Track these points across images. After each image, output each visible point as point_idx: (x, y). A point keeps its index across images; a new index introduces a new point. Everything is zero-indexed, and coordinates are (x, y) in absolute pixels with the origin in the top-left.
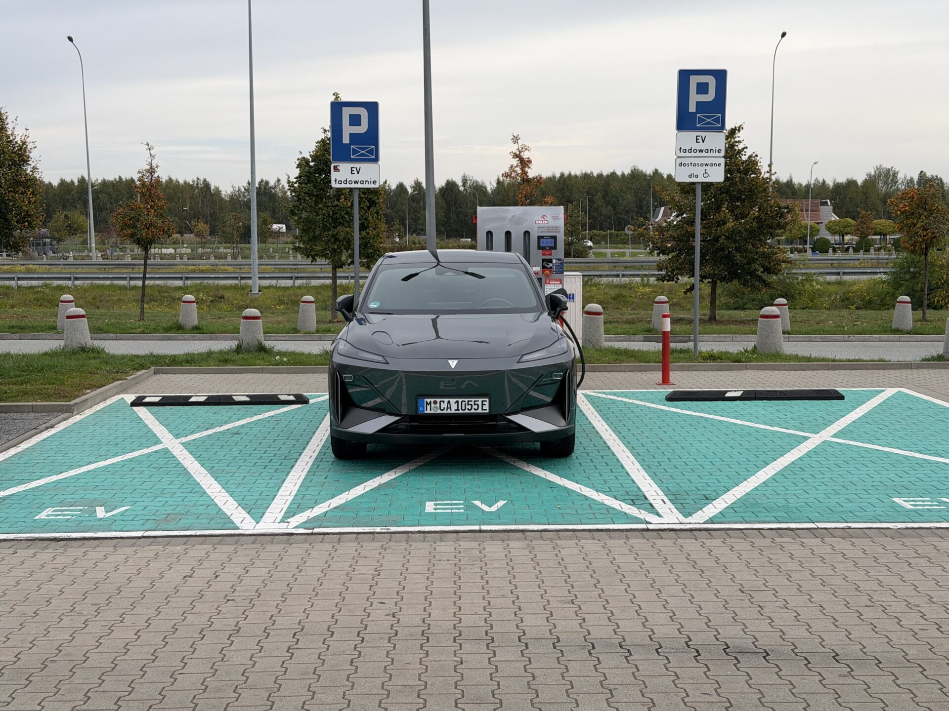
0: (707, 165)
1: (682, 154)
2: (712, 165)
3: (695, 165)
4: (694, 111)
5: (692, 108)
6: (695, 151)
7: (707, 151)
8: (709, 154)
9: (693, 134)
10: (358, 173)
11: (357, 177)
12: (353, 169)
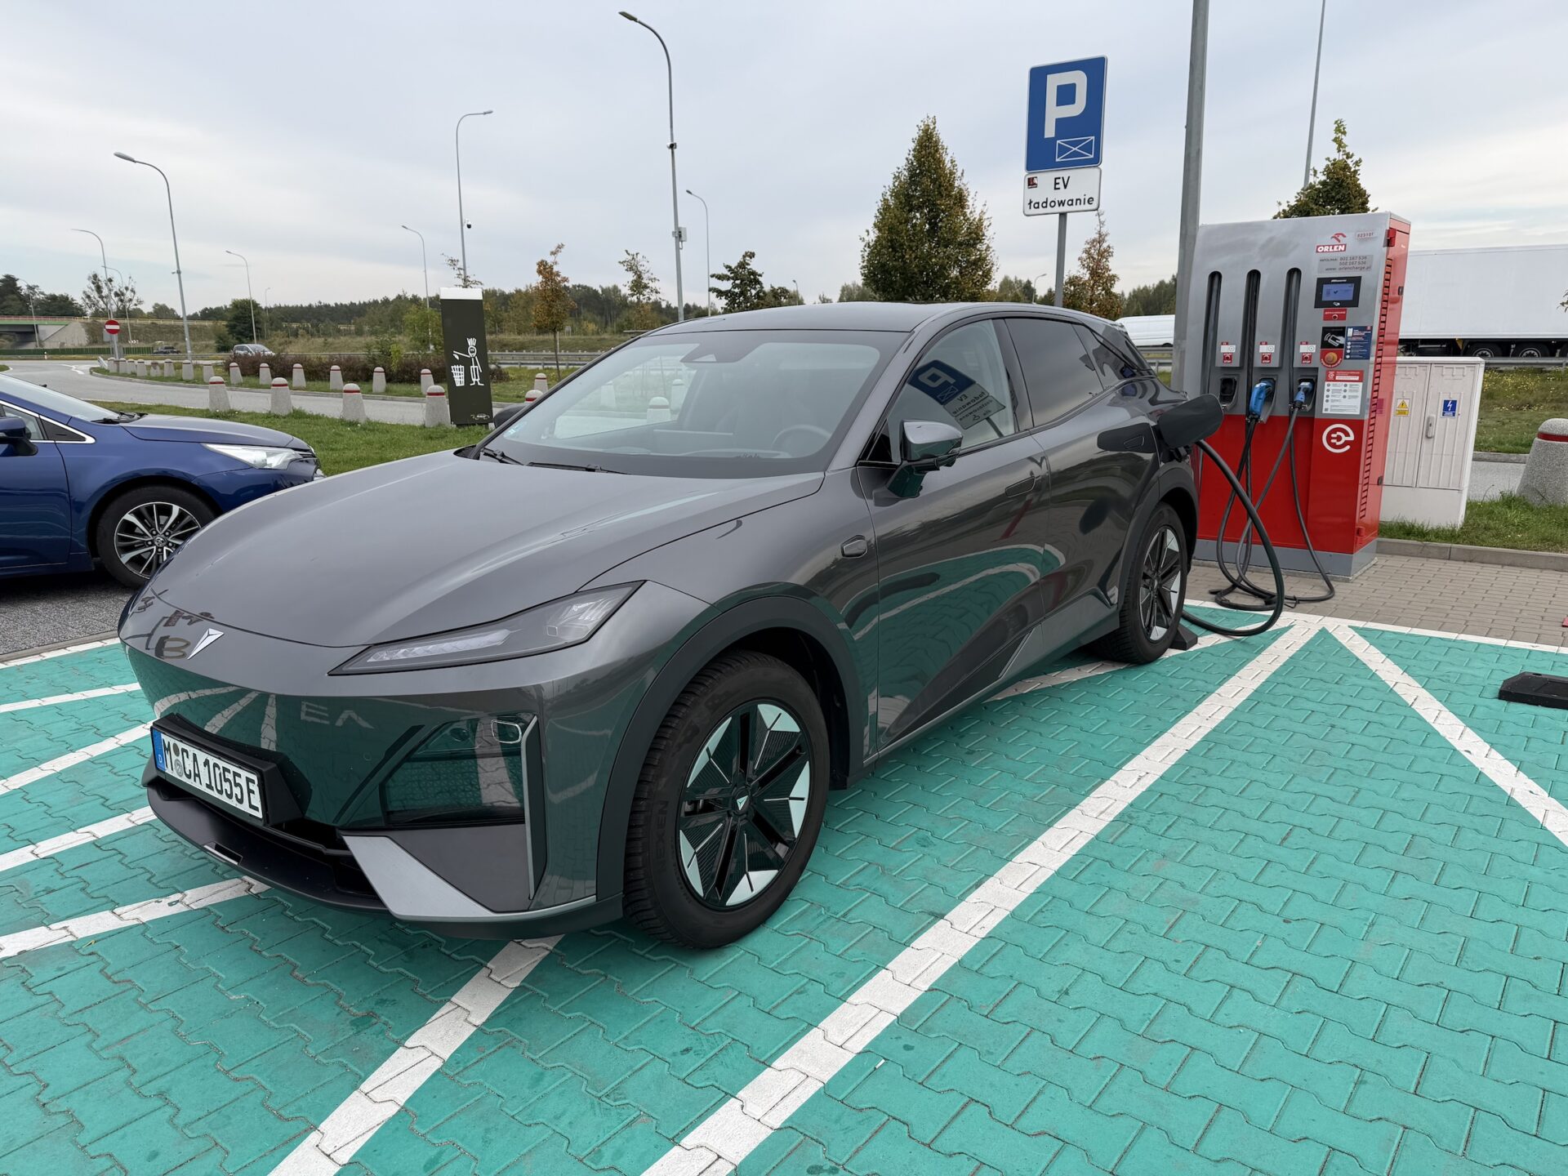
10: (1065, 187)
11: (1063, 195)
12: (1058, 181)
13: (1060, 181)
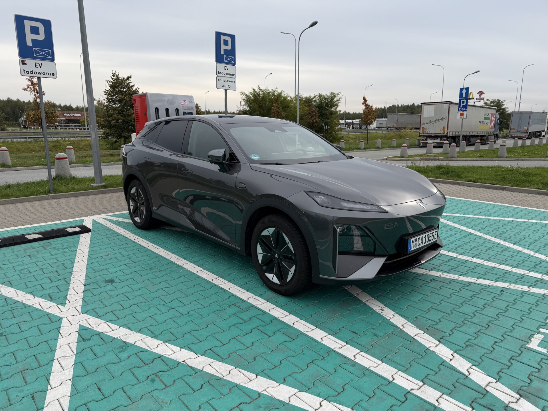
0: (229, 81)
1: (219, 75)
2: (231, 82)
3: (225, 81)
4: (223, 54)
5: (222, 52)
6: (224, 74)
7: (229, 74)
8: (230, 76)
9: (223, 65)
10: (41, 67)
11: (38, 70)
12: (36, 64)
13: (38, 64)
